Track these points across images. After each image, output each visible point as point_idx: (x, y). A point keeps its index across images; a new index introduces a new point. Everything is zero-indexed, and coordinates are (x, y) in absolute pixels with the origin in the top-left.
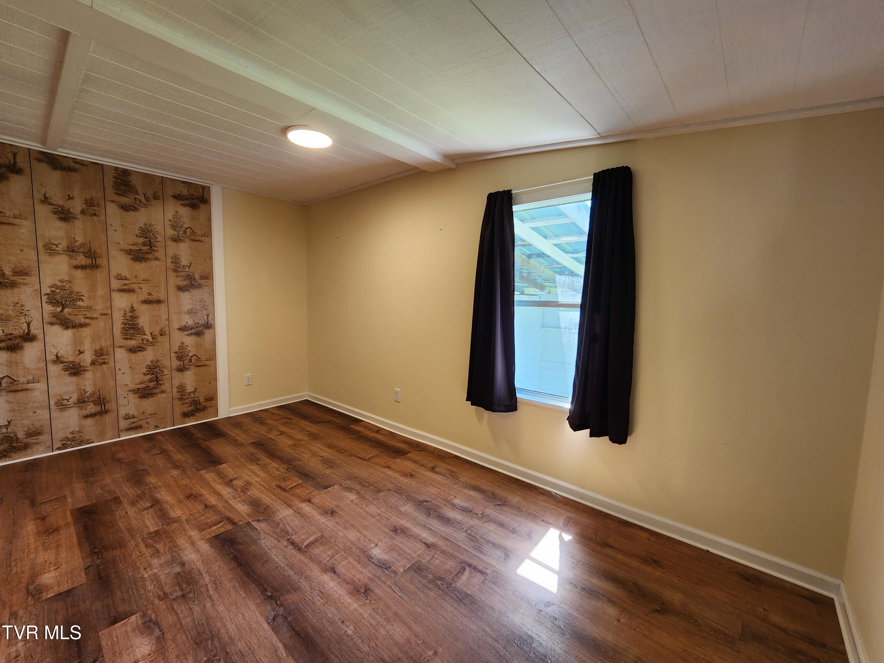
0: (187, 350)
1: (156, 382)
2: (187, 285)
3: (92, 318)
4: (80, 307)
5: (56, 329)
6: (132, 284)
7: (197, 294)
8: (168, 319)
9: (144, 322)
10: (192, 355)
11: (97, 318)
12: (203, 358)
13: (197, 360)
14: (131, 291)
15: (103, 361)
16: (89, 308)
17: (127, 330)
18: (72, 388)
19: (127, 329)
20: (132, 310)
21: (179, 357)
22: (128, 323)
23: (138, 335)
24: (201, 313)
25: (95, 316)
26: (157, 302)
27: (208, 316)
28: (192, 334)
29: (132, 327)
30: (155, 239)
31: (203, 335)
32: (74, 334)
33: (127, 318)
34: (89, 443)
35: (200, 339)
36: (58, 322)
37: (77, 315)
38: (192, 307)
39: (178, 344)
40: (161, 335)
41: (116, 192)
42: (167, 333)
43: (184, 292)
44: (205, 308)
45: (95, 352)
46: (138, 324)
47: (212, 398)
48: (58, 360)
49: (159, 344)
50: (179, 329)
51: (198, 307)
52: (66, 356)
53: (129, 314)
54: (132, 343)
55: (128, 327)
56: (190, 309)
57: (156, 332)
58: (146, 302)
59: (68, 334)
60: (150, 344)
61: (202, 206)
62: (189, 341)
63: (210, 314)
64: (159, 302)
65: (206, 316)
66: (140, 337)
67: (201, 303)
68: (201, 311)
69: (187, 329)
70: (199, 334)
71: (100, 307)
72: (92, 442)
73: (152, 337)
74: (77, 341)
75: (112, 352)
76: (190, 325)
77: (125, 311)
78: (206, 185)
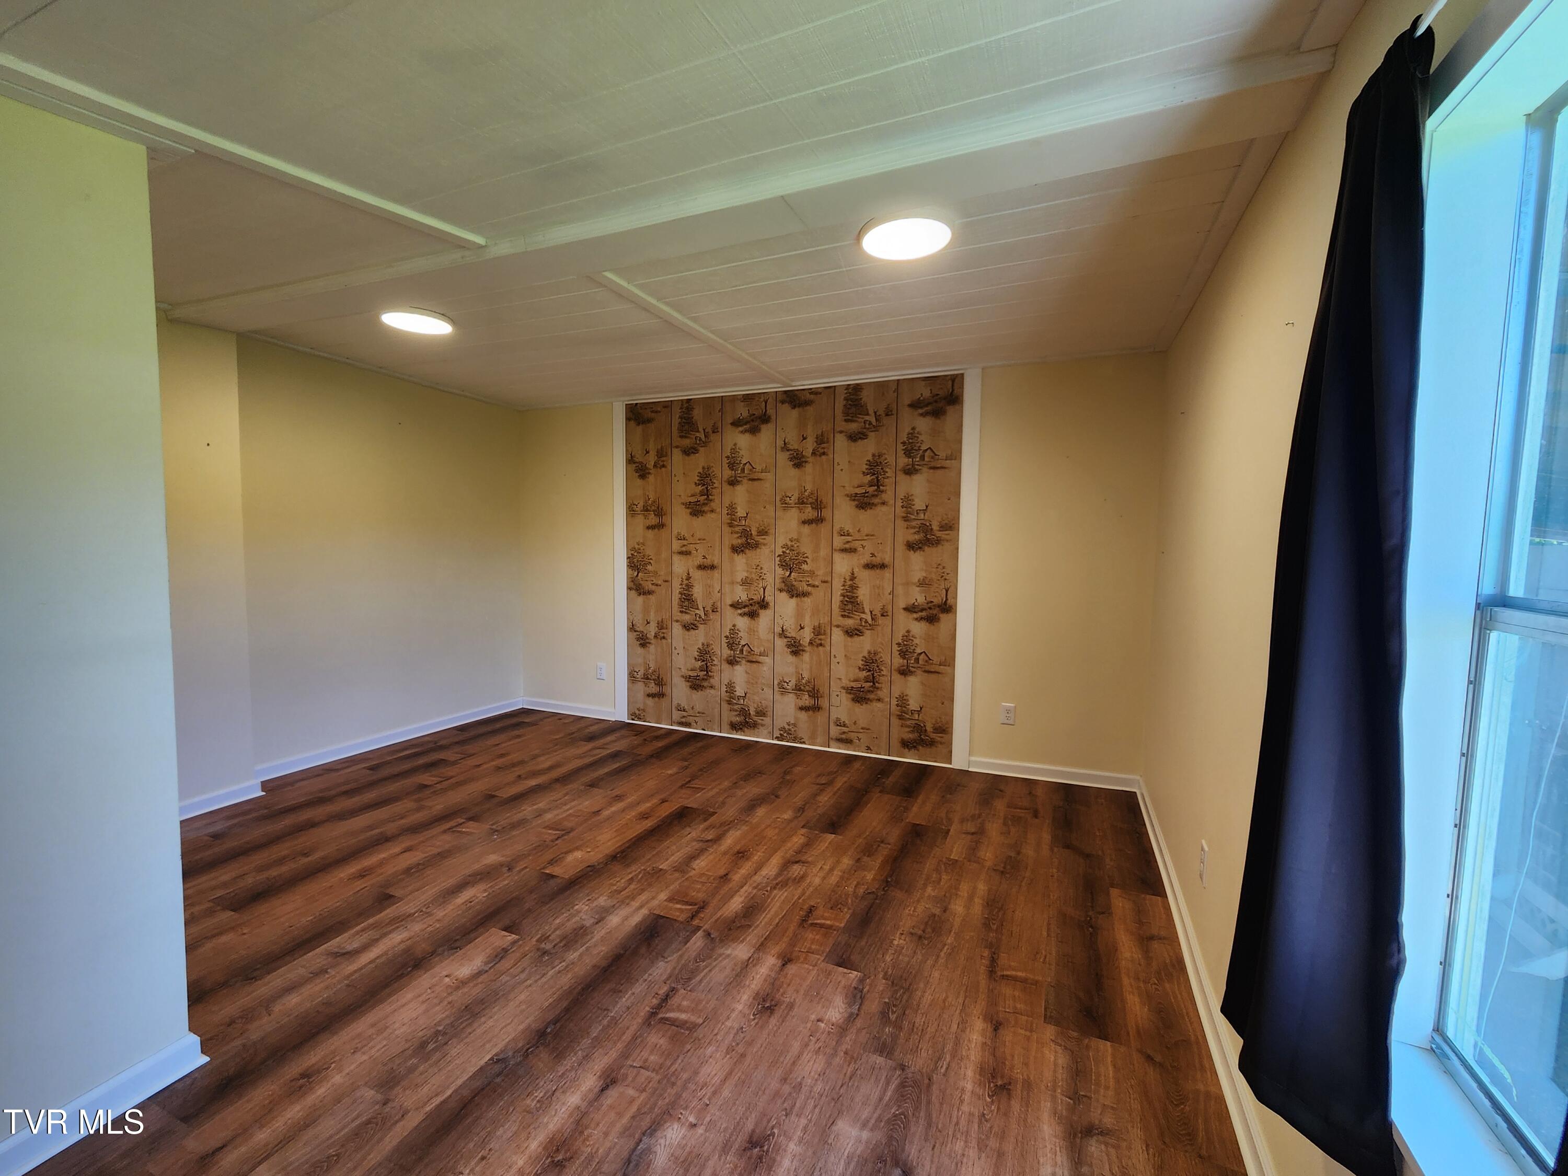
0: (913, 643)
1: (872, 684)
2: (920, 540)
3: (814, 586)
4: (804, 572)
5: (784, 595)
6: (854, 542)
7: (932, 553)
8: (892, 593)
9: (864, 595)
10: (920, 652)
11: (818, 586)
12: (936, 660)
13: (926, 661)
14: (852, 551)
15: (820, 642)
16: (812, 573)
17: (845, 605)
18: (791, 670)
19: (846, 603)
20: (853, 578)
21: (903, 652)
22: (847, 595)
23: (856, 613)
24: (936, 585)
25: (817, 583)
26: (881, 567)
27: (947, 591)
28: (921, 619)
29: (851, 600)
30: (884, 474)
31: (938, 622)
32: (797, 605)
33: (846, 587)
34: (801, 743)
35: (932, 627)
36: (786, 588)
37: (801, 581)
38: (925, 575)
39: (902, 632)
40: (882, 615)
41: (846, 418)
42: (890, 614)
43: (915, 552)
44: (943, 578)
45: (814, 629)
46: (857, 597)
47: (944, 729)
48: (783, 634)
49: (879, 628)
50: (906, 609)
51: (934, 576)
52: (790, 630)
53: (849, 583)
54: (850, 623)
55: (846, 601)
56: (922, 578)
57: (877, 612)
58: (869, 566)
59: (793, 601)
60: (869, 628)
61: (950, 410)
62: (918, 628)
63: (950, 590)
64: (883, 566)
65: (944, 591)
66: (859, 616)
67: (938, 569)
68: (938, 582)
69: (916, 610)
70: (932, 620)
71: (821, 572)
72: (804, 743)
73: (872, 618)
74: (799, 614)
75: (829, 631)
76: (920, 604)
77: (845, 578)
78: (956, 372)
